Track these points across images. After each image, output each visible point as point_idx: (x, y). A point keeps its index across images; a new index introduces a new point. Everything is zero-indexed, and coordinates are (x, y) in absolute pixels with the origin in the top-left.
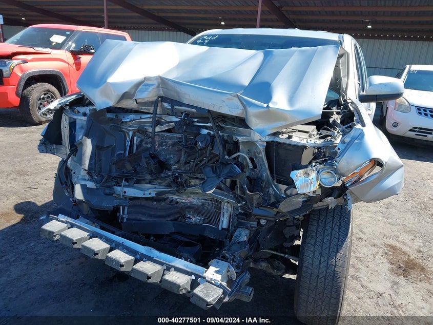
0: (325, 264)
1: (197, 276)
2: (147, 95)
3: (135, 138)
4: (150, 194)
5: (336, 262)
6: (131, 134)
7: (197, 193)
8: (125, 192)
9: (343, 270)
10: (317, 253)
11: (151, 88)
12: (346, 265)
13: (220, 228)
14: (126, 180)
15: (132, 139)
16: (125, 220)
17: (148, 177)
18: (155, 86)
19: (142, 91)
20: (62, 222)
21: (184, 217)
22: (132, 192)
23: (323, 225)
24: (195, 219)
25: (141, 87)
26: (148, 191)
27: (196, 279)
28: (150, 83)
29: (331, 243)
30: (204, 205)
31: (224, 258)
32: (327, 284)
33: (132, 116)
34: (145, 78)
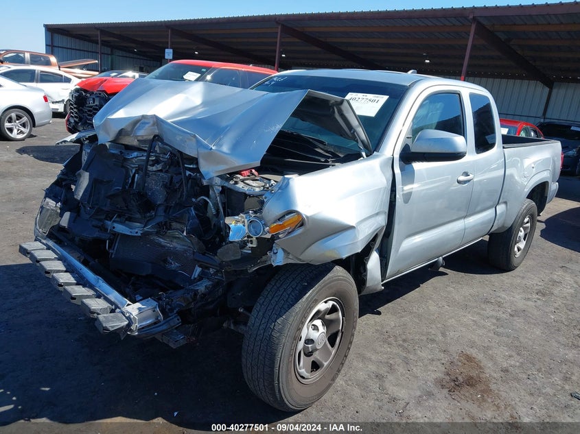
0: (264, 327)
1: (117, 307)
2: (145, 133)
3: (137, 175)
4: (137, 233)
5: (275, 325)
6: (134, 171)
7: (178, 238)
8: (114, 227)
9: (280, 336)
10: (261, 314)
11: (147, 126)
12: (286, 332)
13: (192, 278)
14: (119, 216)
15: (134, 176)
16: (113, 256)
17: (138, 216)
18: (150, 124)
19: (139, 129)
20: (43, 244)
21: (165, 261)
22: (120, 228)
23: (278, 285)
24: (174, 265)
25: (138, 124)
26: (136, 230)
27: (116, 309)
28: (146, 121)
29: (277, 304)
30: (185, 251)
31: (158, 299)
32: (261, 348)
33: (135, 154)
34: (143, 116)
